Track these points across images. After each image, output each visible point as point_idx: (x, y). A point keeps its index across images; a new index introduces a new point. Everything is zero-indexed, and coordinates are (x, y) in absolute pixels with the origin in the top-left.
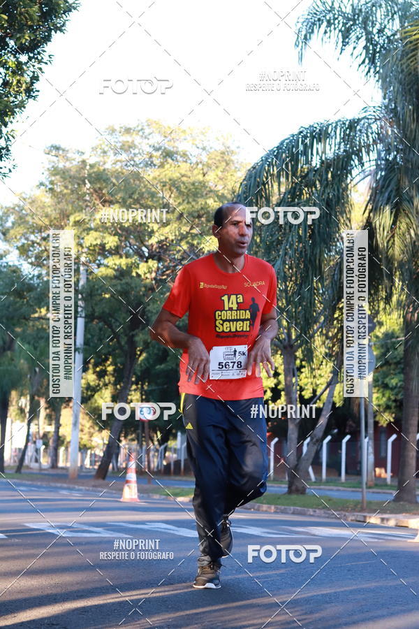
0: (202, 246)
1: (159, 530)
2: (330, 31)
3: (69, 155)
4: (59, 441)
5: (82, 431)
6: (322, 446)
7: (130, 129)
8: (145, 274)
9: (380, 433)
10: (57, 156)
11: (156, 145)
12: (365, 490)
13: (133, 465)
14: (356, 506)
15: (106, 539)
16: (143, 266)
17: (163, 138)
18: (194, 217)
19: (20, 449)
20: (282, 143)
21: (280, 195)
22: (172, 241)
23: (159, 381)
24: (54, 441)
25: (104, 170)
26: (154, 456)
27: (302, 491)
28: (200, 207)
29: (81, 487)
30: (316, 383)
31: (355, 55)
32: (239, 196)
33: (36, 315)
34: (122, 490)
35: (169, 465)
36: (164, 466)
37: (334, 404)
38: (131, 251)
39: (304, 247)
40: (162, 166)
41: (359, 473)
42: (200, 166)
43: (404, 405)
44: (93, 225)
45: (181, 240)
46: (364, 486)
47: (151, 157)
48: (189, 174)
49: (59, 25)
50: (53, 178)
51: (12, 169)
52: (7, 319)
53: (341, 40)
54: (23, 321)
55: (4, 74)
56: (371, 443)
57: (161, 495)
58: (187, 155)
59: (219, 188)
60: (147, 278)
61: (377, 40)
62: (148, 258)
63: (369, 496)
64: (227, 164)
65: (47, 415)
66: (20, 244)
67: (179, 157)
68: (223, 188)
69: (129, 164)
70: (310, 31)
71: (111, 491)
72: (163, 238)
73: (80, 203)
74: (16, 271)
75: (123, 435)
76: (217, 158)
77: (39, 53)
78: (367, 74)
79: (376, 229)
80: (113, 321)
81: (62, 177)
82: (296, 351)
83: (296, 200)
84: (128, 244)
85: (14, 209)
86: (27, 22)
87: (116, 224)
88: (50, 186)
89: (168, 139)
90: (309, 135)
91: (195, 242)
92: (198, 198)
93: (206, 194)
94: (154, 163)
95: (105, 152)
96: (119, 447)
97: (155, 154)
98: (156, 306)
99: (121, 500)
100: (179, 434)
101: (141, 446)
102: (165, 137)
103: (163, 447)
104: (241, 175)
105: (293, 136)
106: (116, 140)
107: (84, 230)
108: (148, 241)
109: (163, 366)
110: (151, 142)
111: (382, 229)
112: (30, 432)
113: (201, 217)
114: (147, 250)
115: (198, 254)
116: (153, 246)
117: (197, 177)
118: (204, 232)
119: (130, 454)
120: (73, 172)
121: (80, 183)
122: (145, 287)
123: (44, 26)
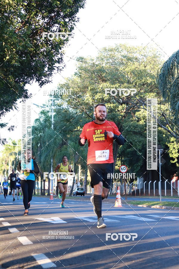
0: (145, 97)
1: (132, 218)
3: (87, 61)
7: (113, 49)
8: (121, 110)
10: (82, 62)
11: (124, 55)
13: (119, 191)
15: (109, 223)
16: (120, 107)
18: (141, 85)
19: (71, 186)
20: (178, 52)
23: (128, 156)
24: (85, 183)
25: (102, 67)
26: (127, 188)
28: (144, 81)
32: (160, 74)
33: (76, 130)
34: (114, 202)
35: (134, 192)
36: (132, 192)
38: (115, 101)
40: (127, 64)
42: (143, 63)
44: (98, 90)
45: (136, 95)
47: (122, 60)
48: (139, 67)
49: (81, 5)
50: (81, 71)
51: (64, 67)
52: (64, 132)
54: (71, 132)
55: (59, 27)
57: (131, 204)
58: (137, 59)
59: (152, 72)
60: (122, 112)
62: (122, 104)
65: (82, 172)
66: (67, 100)
67: (134, 60)
68: (154, 72)
69: (113, 63)
71: (110, 203)
73: (93, 82)
74: (66, 111)
75: (114, 179)
76: (150, 60)
77: (73, 17)
81: (84, 70)
84: (113, 98)
85: (65, 85)
86: (68, 5)
88: (80, 74)
91: (142, 96)
92: (143, 77)
93: (146, 75)
94: (124, 63)
95: (102, 59)
96: (112, 185)
97: (124, 59)
98: (126, 123)
99: (115, 206)
100: (138, 178)
101: (122, 184)
102: (128, 51)
103: (131, 184)
104: (160, 66)
106: (107, 54)
107: (95, 93)
109: (130, 149)
110: (122, 54)
112: (75, 179)
113: (144, 85)
114: (121, 100)
115: (144, 101)
116: (124, 99)
117: (142, 68)
118: (146, 91)
119: (117, 187)
120: (89, 68)
121: (92, 72)
122: (121, 115)
123: (75, 6)
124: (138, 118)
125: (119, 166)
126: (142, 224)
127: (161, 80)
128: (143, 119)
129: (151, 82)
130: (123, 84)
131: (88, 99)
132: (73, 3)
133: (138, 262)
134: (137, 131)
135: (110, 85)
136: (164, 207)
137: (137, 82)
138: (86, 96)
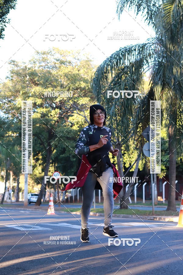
0: (79, 102)
1: (64, 226)
2: (132, 6)
3: (19, 64)
4: (19, 190)
5: (29, 185)
6: (134, 188)
7: (45, 52)
8: (54, 115)
9: (159, 181)
10: (14, 65)
11: (57, 58)
12: (154, 206)
13: (52, 198)
14: (150, 213)
15: (41, 231)
16: (53, 112)
17: (60, 55)
18: (75, 89)
19: (2, 194)
20: (112, 55)
21: (112, 78)
22: (66, 100)
23: (62, 162)
24: (17, 190)
25: (35, 70)
26: (61, 195)
27: (126, 208)
28: (77, 85)
29: (29, 209)
30: (131, 161)
31: (143, 16)
32: (94, 78)
33: (7, 135)
34: (47, 210)
35: (67, 199)
36: (66, 199)
37: (139, 169)
38: (48, 105)
39: (124, 101)
40: (60, 68)
41: (151, 199)
42: (77, 67)
43: (170, 168)
44: (30, 95)
45: (70, 99)
46: (153, 204)
47: (55, 64)
48: (72, 71)
49: (12, 6)
50: (12, 75)
53: (137, 9)
54: (2, 137)
56: (156, 186)
57: (65, 211)
58: (71, 62)
59: (85, 76)
60: (55, 117)
61: (153, 9)
62: (55, 108)
63: (155, 209)
64: (89, 66)
65: (13, 178)
67: (67, 63)
68: (87, 76)
69: (45, 67)
70: (123, 6)
71: (42, 210)
72: (61, 99)
73: (25, 85)
75: (47, 186)
76: (84, 64)
77: (4, 19)
78: (148, 24)
79: (155, 92)
80: (41, 136)
81: (16, 74)
82: (122, 146)
83: (119, 80)
84: (46, 102)
87: (41, 94)
88: (11, 78)
89: (62, 56)
90: (124, 51)
91: (76, 101)
92: (76, 81)
93: (80, 79)
94: (57, 66)
95: (35, 62)
96: (45, 192)
97: (57, 62)
98: (59, 129)
99: (47, 214)
101: (55, 190)
102: (61, 55)
104: (95, 70)
105: (117, 52)
106: (40, 57)
107: (27, 97)
108: (55, 100)
109: (63, 155)
110: (55, 57)
111: (157, 91)
112: (6, 186)
113: (78, 89)
114: (55, 105)
115: (77, 105)
116: (57, 103)
117: (75, 72)
118: (79, 96)
119: (50, 194)
120: (21, 71)
121: (25, 76)
122: (55, 121)
123: (6, 6)
124: (72, 124)
125: (52, 173)
126: (75, 232)
127: (95, 84)
128: (77, 124)
129: (85, 86)
130: (56, 87)
131: (20, 103)
132: (4, 4)
133: (70, 271)
134: (71, 137)
135: (42, 89)
136: (98, 214)
137: (70, 86)
138: (18, 100)
